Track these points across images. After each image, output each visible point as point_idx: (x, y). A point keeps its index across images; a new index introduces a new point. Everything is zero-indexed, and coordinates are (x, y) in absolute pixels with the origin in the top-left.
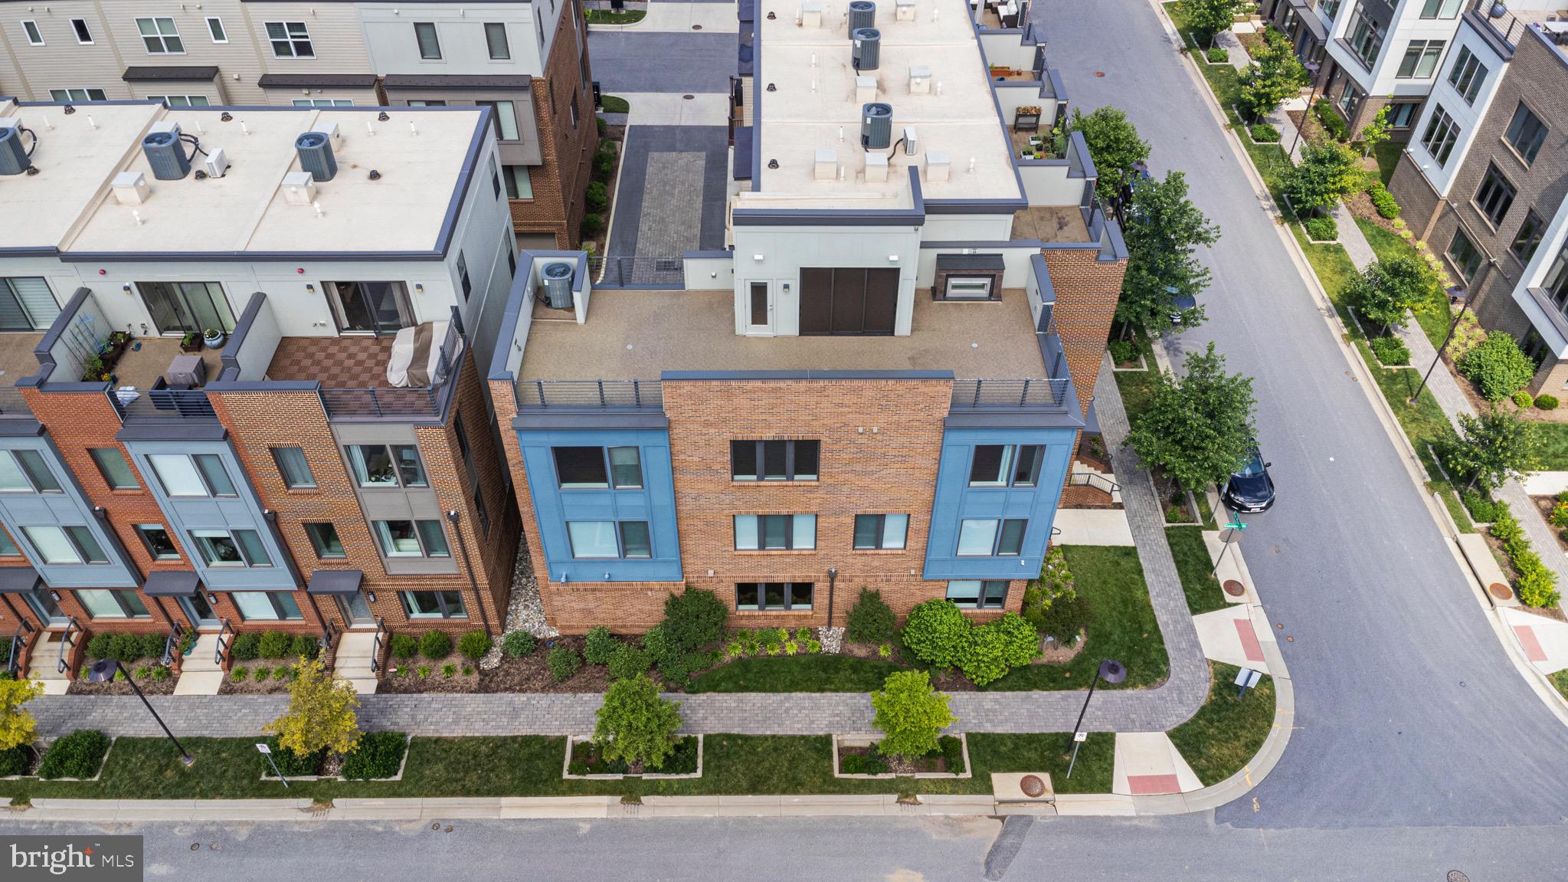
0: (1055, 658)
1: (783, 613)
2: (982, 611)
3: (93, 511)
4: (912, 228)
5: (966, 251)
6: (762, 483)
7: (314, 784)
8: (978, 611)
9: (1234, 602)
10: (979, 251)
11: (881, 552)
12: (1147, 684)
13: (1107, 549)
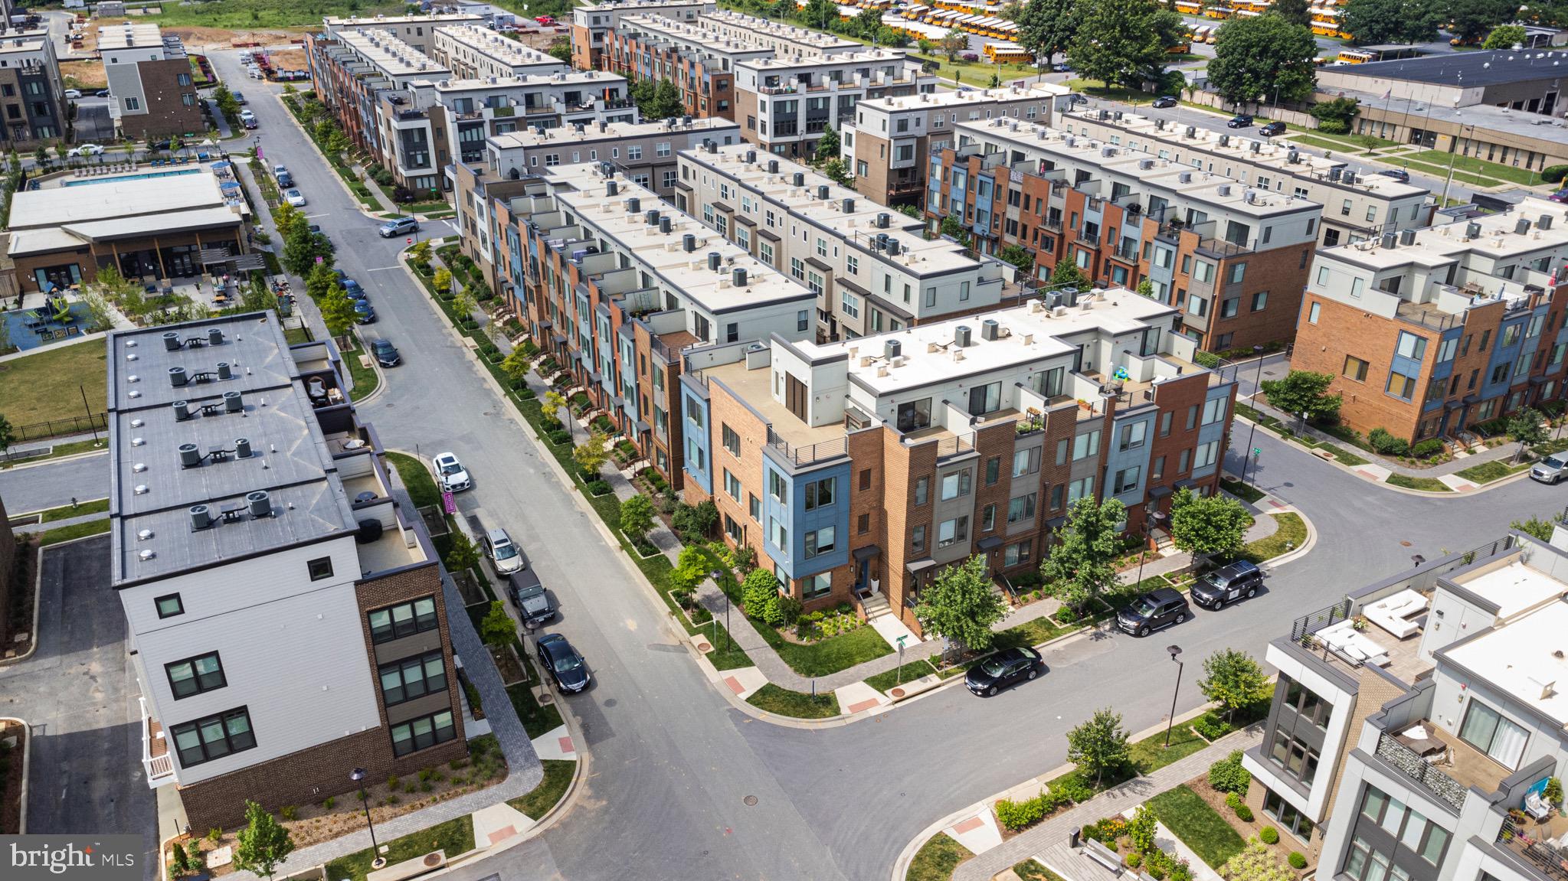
0: (785, 636)
1: (736, 544)
4: (809, 367)
5: (861, 409)
6: (729, 452)
7: (581, 483)
8: (784, 594)
9: (887, 694)
12: (796, 671)
13: (884, 641)
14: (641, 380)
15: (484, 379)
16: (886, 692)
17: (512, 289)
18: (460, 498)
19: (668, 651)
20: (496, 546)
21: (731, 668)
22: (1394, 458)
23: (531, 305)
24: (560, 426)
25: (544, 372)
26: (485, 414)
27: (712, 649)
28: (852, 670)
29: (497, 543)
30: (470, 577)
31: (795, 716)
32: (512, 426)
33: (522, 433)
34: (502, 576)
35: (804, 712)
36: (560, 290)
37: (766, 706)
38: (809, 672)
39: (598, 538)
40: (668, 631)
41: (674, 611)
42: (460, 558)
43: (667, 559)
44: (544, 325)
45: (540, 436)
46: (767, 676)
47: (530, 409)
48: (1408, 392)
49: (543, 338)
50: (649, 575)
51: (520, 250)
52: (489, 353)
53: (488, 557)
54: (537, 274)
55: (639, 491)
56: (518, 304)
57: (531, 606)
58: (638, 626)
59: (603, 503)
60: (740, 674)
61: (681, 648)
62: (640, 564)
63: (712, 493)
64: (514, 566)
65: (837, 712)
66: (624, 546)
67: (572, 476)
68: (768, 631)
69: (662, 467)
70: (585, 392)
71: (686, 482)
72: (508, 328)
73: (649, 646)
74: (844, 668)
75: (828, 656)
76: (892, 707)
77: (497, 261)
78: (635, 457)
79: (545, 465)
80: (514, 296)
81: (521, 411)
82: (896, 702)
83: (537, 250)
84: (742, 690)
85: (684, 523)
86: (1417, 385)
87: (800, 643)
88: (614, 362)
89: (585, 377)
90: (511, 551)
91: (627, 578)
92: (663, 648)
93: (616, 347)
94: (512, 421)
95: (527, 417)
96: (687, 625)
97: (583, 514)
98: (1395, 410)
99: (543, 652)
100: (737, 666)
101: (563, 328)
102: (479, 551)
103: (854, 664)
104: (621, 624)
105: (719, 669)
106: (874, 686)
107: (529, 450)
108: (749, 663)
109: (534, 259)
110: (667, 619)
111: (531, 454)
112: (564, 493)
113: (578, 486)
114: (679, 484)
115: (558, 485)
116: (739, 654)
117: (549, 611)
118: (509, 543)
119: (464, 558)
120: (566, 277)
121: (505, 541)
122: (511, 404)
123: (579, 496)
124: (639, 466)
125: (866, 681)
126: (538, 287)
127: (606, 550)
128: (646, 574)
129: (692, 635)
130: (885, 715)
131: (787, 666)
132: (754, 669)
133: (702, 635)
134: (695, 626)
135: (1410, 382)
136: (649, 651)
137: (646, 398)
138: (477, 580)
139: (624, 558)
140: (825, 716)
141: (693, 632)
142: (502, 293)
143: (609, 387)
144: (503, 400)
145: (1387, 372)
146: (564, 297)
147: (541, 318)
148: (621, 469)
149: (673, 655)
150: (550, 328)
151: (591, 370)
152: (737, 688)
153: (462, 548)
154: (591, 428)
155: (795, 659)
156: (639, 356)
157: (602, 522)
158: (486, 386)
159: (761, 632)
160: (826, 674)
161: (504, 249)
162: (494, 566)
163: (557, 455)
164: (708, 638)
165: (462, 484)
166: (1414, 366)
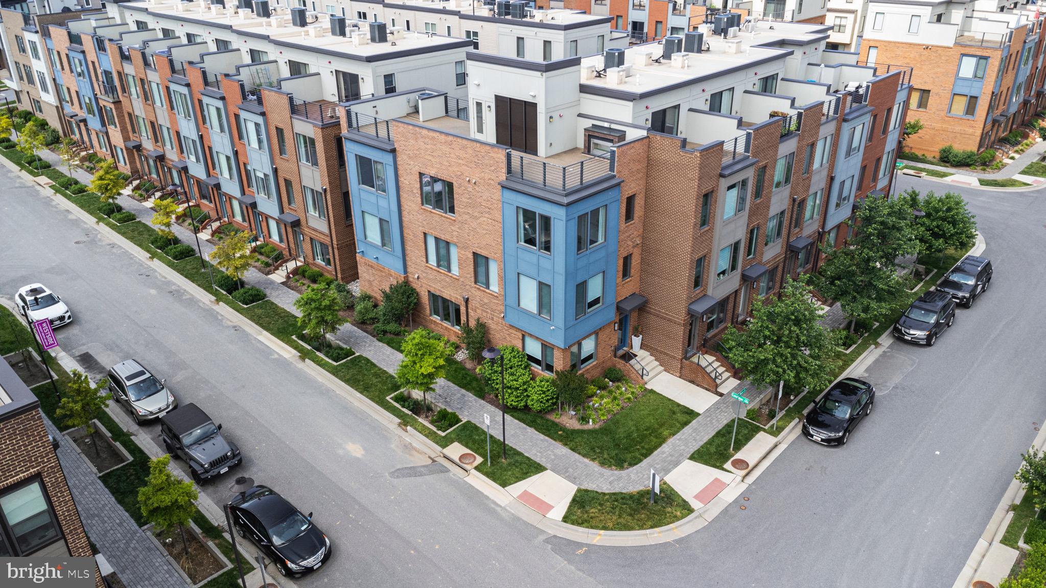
0: (564, 423)
1: (449, 327)
2: (543, 373)
3: (233, 149)
4: (539, 73)
5: (606, 125)
6: (433, 211)
7: (223, 294)
8: (540, 372)
9: (728, 469)
10: (613, 126)
11: (487, 291)
12: (602, 464)
13: (679, 405)
14: (279, 163)
15: (67, 211)
16: (725, 466)
17: (84, 121)
18: (61, 336)
19: (421, 475)
20: (128, 383)
21: (518, 479)
22: (968, 168)
23: (111, 128)
24: (176, 241)
25: (141, 195)
26: (76, 243)
27: (479, 460)
28: (666, 448)
29: (129, 378)
30: (97, 433)
31: (642, 528)
32: (114, 250)
33: (130, 257)
34: (145, 423)
35: (649, 519)
36: (147, 96)
37: (593, 523)
38: (620, 462)
39: (266, 352)
40: (408, 448)
41: (405, 422)
42: (78, 407)
43: (368, 360)
44: (131, 144)
45: (153, 256)
46: (572, 479)
47: (133, 231)
48: (971, 108)
49: (132, 162)
50: (353, 382)
51: (88, 71)
52: (68, 187)
53: (118, 401)
54: (113, 89)
55: (300, 292)
56: (94, 137)
57: (203, 455)
58: (365, 449)
59: (259, 311)
60: (533, 484)
61: (434, 467)
62: (335, 372)
63: (406, 272)
64: (163, 405)
65: (687, 509)
66: (304, 355)
67: (208, 288)
68: (539, 421)
69: (319, 261)
70: (198, 206)
71: (361, 269)
72: (87, 164)
73: (392, 474)
74: (656, 448)
75: (629, 436)
76: (744, 487)
77: (61, 99)
78: (278, 259)
79: (169, 283)
80: (87, 130)
81: (123, 234)
82: (744, 477)
83: (109, 62)
84: (550, 507)
85: (372, 315)
86: (980, 102)
87: (586, 427)
88: (236, 153)
89: (196, 189)
90: (151, 386)
91: (325, 392)
92: (412, 472)
93: (237, 133)
94: (113, 246)
95: (132, 239)
96: (430, 435)
97: (236, 328)
98: (958, 129)
99: (243, 519)
100: (525, 475)
101: (157, 141)
102: (103, 393)
103: (663, 441)
104: (341, 452)
105: (504, 484)
106: (706, 463)
107: (143, 271)
108: (538, 468)
109: (107, 74)
110: (399, 431)
111: (147, 276)
112: (205, 310)
113: (219, 299)
114: (352, 274)
115: (192, 302)
116: (517, 458)
117: (234, 456)
118: (147, 375)
119: (83, 407)
120: (153, 77)
121: (141, 373)
122: (107, 229)
123: (224, 309)
124: (291, 265)
125: (692, 458)
126: (117, 103)
127: (283, 363)
128: (347, 381)
129: (444, 447)
130: (745, 496)
131: (586, 460)
132: (548, 474)
133: (456, 444)
134: (443, 434)
135: (973, 101)
136: (396, 481)
137: (288, 183)
138: (109, 434)
139: (310, 368)
140: (677, 519)
141: (444, 442)
142: (73, 133)
143: (231, 187)
144: (96, 226)
145: (949, 96)
146: (154, 103)
147: (126, 139)
148: (268, 273)
149: (429, 478)
150: (138, 148)
151: (202, 176)
152: (543, 507)
153: (79, 392)
154: (215, 238)
155: (593, 449)
156: (273, 132)
157: (265, 332)
158: (71, 217)
159: (531, 424)
160: (641, 461)
161: (68, 81)
162: (130, 411)
163: (181, 271)
164: (467, 446)
165: (62, 318)
166: (977, 84)
